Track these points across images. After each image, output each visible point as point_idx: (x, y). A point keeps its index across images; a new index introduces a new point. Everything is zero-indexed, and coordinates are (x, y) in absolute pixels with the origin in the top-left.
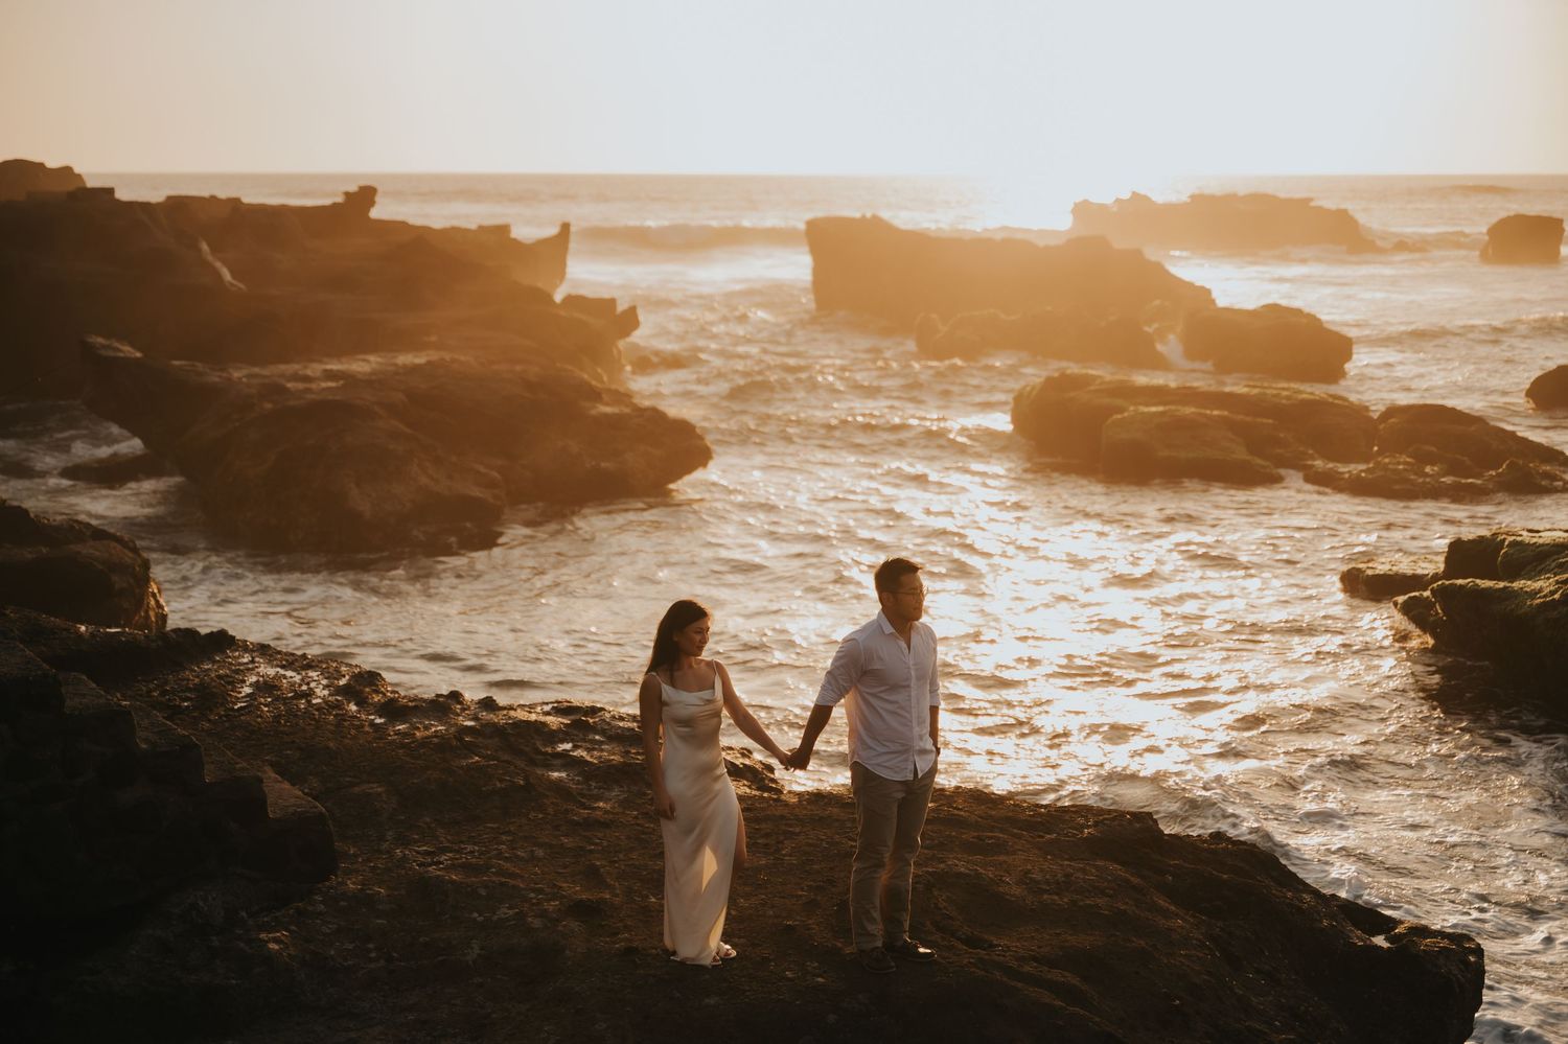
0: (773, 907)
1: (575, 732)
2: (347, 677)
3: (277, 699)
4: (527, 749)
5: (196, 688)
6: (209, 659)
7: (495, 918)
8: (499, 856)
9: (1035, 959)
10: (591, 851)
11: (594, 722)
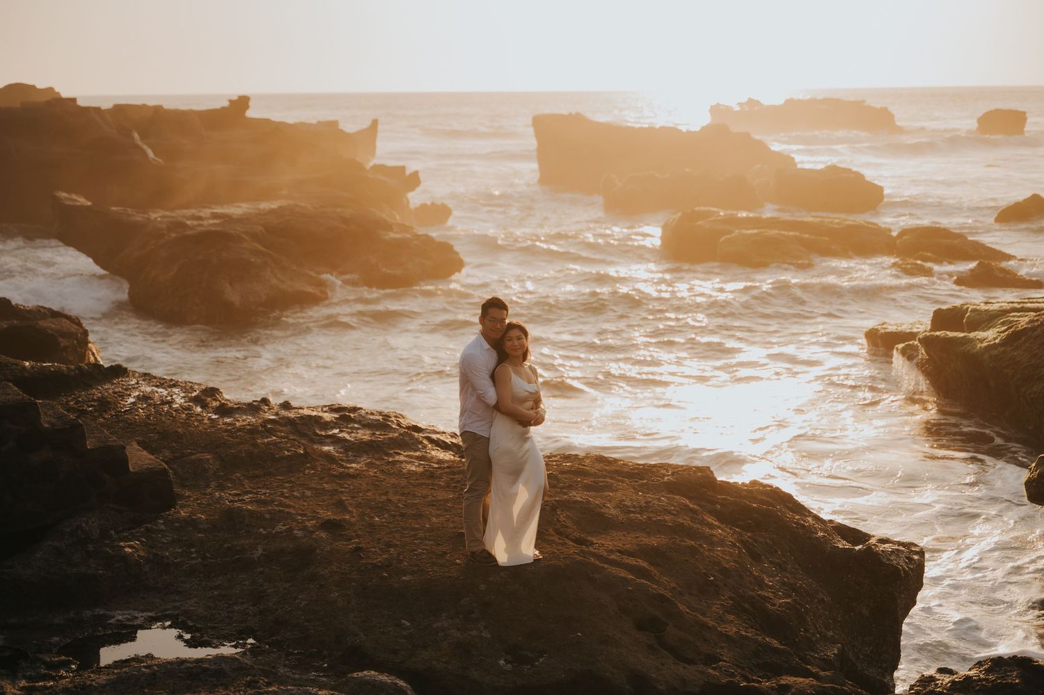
0: (453, 522)
1: (342, 423)
2: (198, 392)
3: (150, 405)
4: (309, 433)
5: (99, 400)
6: (109, 382)
7: (274, 531)
8: (282, 495)
9: (619, 551)
10: (342, 492)
11: (355, 416)
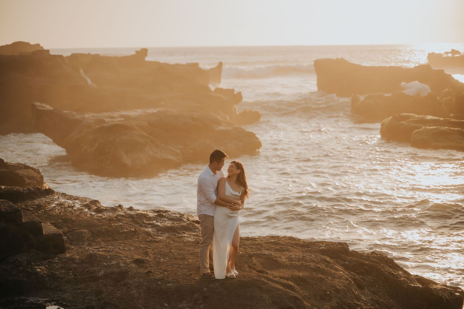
1: (158, 218)
3: (62, 207)
4: (140, 222)
5: (37, 205)
6: (44, 197)
7: (110, 264)
8: (119, 249)
9: (280, 277)
10: (149, 248)
11: (165, 215)
